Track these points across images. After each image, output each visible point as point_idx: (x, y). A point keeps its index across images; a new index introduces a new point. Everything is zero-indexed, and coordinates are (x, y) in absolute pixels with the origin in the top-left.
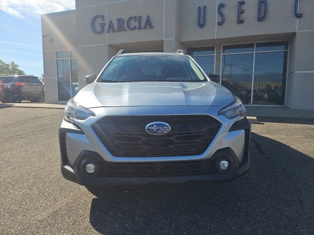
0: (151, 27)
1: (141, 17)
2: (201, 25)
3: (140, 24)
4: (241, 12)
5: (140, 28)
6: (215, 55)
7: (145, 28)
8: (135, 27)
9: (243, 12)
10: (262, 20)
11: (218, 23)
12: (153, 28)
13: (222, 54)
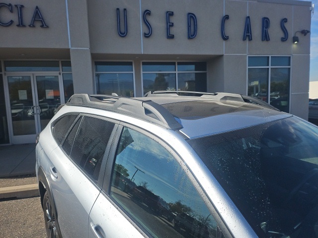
0: (44, 26)
1: (22, 6)
2: (123, 34)
3: (21, 18)
4: (170, 25)
5: (21, 24)
6: (134, 72)
7: (32, 26)
8: (12, 22)
9: (172, 25)
10: (192, 38)
11: (145, 34)
12: (47, 27)
13: (142, 72)
